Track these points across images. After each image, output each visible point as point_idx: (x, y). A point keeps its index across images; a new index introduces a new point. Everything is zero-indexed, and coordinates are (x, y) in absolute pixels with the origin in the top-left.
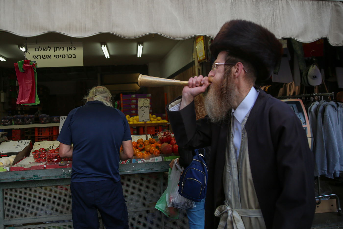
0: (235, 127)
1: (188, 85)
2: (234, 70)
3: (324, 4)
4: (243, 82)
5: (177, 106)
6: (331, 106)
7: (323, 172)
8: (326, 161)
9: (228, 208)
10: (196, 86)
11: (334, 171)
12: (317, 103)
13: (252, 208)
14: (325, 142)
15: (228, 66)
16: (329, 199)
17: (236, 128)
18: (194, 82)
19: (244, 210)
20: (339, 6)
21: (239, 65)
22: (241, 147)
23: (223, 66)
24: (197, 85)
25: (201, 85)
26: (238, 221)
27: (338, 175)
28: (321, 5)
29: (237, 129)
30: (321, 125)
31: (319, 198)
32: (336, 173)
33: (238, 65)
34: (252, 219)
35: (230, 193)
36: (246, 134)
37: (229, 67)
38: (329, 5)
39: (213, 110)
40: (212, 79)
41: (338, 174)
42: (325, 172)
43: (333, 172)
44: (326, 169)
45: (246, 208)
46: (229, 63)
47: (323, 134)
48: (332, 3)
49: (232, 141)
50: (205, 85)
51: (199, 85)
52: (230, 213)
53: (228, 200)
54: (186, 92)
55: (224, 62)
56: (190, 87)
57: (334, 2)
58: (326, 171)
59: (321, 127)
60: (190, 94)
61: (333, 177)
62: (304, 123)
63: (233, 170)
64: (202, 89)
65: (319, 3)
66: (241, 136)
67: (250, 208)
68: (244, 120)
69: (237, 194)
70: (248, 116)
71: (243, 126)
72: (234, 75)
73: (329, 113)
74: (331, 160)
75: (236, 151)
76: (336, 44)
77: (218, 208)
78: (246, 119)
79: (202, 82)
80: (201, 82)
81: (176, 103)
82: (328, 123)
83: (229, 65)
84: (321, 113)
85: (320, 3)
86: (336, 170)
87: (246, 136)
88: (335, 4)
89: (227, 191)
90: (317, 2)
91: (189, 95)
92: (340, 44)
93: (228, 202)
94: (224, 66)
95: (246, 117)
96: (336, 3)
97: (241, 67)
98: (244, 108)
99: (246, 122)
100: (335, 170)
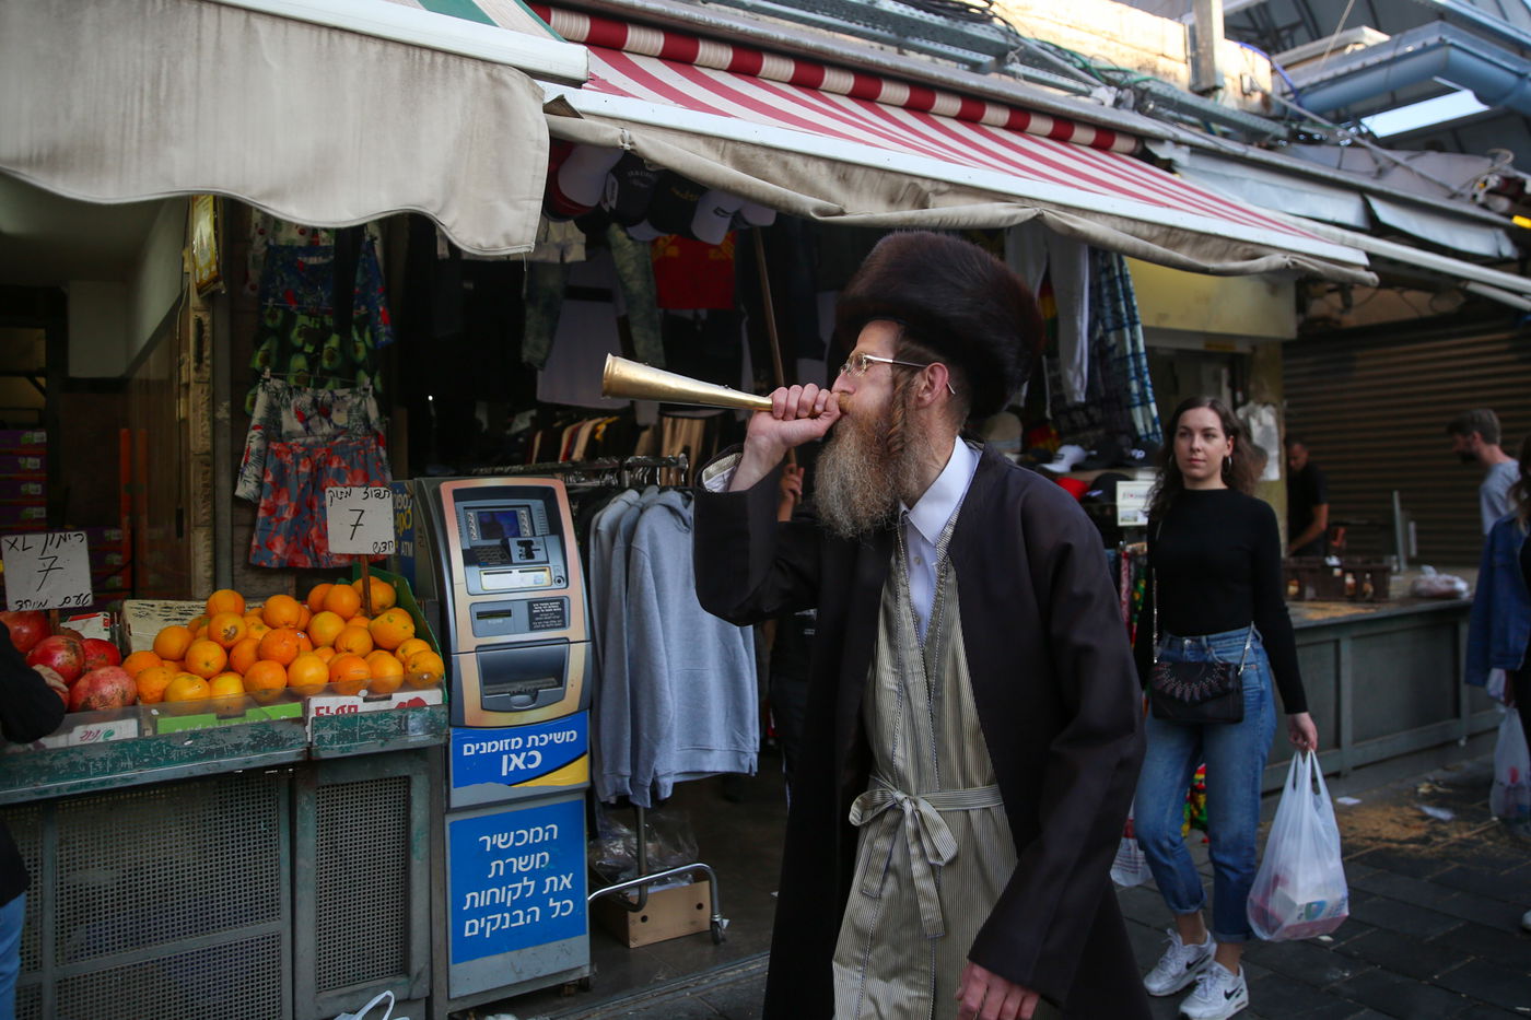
0: (912, 556)
1: (771, 410)
2: (920, 382)
3: (440, 67)
4: (940, 421)
5: (721, 479)
6: (665, 510)
7: (618, 781)
8: (628, 738)
9: (900, 795)
10: (797, 418)
11: (652, 776)
12: (632, 495)
13: (972, 785)
14: (629, 659)
15: (904, 370)
16: (690, 882)
17: (916, 558)
18: (794, 404)
19: (948, 794)
20: (505, 85)
21: (938, 370)
22: (934, 613)
23: (888, 368)
24: (801, 413)
25: (814, 416)
26: (937, 826)
27: (667, 793)
28: (426, 68)
29: (921, 560)
30: (620, 588)
31: (639, 886)
32: (658, 784)
33: (932, 371)
34: (974, 815)
35: (899, 752)
36: (953, 573)
37: (905, 373)
38: (462, 75)
39: (857, 497)
40: (850, 402)
41: (666, 786)
42: (623, 783)
43: (649, 782)
44: (627, 771)
45: (955, 787)
46: (907, 364)
47: (625, 624)
48: (476, 70)
49: (908, 596)
50: (829, 416)
51: (807, 414)
52: (908, 807)
53: (891, 773)
54: (763, 433)
55: (892, 355)
56: (776, 418)
57: (489, 65)
58: (627, 779)
59: (620, 596)
60: (777, 439)
61: (649, 801)
62: (559, 581)
63: (910, 681)
64: (819, 427)
65: (417, 57)
66: (935, 581)
67: (968, 784)
68: (943, 533)
69: (927, 750)
70: (954, 520)
71: (941, 551)
72: (920, 399)
73: (653, 538)
74: (645, 735)
75: (918, 622)
76: (480, 246)
77: (858, 800)
78: (950, 531)
79: (819, 408)
80: (814, 406)
81: (721, 469)
82: (641, 582)
83: (904, 368)
84: (625, 537)
85: (421, 57)
86: (659, 774)
87: (952, 579)
88: (490, 75)
89: (890, 747)
90: (408, 55)
91: (774, 444)
92: (495, 246)
93: (889, 777)
94: (892, 369)
95: (948, 523)
96: (495, 72)
97: (944, 377)
98: (943, 498)
99: (948, 539)
100: (655, 773)
